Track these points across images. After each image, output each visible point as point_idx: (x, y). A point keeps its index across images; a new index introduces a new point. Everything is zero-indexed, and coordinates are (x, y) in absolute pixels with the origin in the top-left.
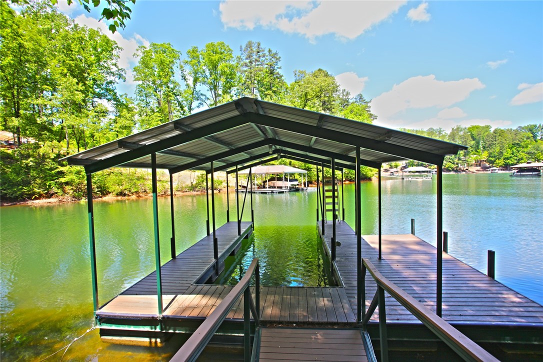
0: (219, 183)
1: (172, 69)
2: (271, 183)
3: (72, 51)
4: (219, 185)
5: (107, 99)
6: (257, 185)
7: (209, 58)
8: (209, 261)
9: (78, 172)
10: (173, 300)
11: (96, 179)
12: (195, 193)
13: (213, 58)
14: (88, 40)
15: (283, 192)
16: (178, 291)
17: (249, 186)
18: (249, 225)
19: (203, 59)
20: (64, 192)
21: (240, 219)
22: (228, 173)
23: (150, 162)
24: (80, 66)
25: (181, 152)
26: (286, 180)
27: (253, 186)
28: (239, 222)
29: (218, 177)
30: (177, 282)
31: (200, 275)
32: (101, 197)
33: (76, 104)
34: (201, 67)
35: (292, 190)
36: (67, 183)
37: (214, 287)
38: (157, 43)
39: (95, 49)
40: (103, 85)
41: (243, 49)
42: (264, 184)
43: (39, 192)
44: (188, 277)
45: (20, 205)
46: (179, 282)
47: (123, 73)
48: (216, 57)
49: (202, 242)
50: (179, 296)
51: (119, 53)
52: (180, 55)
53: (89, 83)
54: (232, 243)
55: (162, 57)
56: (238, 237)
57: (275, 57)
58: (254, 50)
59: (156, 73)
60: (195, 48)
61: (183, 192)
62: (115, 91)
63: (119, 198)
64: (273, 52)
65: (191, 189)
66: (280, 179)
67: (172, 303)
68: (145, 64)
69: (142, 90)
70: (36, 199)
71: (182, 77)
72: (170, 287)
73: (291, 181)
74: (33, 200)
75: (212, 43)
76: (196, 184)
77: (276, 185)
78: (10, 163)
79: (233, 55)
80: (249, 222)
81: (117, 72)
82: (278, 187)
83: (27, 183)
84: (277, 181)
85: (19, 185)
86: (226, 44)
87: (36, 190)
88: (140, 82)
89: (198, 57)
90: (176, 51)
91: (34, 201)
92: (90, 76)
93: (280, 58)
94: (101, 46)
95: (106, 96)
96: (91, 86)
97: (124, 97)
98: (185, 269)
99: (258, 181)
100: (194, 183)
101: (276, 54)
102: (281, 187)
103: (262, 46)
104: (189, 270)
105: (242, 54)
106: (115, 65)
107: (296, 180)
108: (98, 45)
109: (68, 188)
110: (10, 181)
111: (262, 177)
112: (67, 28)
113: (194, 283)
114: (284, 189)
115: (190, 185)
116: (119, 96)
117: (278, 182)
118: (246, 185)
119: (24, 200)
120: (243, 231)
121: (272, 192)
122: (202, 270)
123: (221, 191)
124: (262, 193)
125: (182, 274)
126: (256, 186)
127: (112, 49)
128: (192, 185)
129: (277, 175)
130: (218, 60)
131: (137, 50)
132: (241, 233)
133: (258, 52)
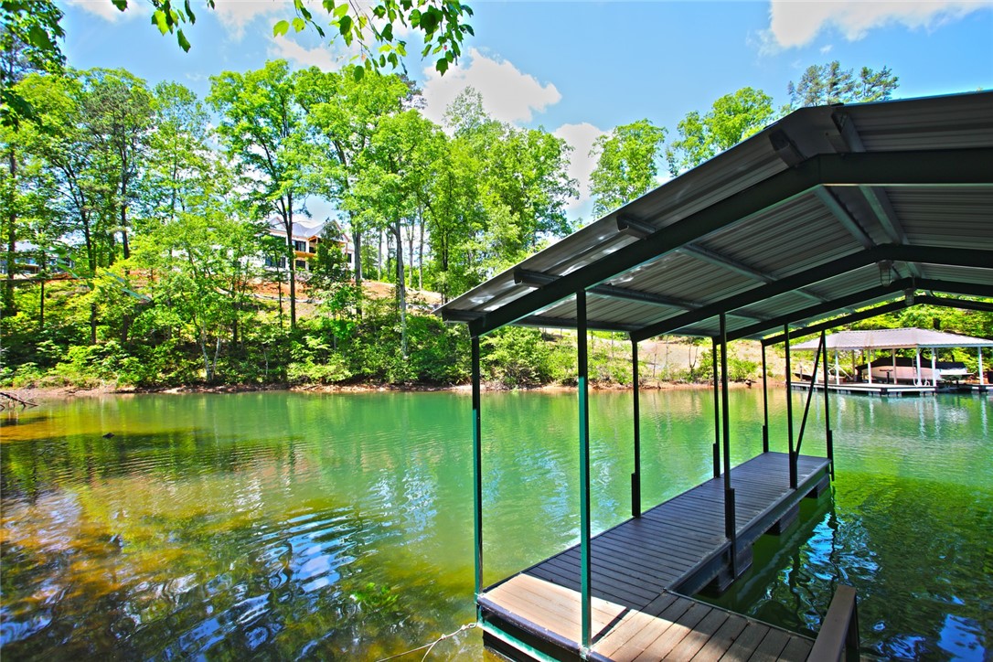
0: (749, 367)
1: (652, 162)
2: (882, 371)
3: (506, 168)
4: (748, 372)
5: (552, 231)
6: (841, 374)
7: (721, 126)
8: (713, 539)
9: (511, 346)
10: (619, 618)
11: (535, 356)
12: (698, 386)
13: (730, 124)
14: (527, 147)
15: (916, 394)
16: (632, 598)
17: (820, 376)
18: (820, 466)
19: (710, 131)
20: (493, 374)
21: (795, 450)
22: (765, 343)
23: (575, 314)
24: (516, 188)
25: (651, 294)
26: (926, 364)
27: (830, 377)
28: (793, 456)
29: (745, 355)
30: (634, 574)
31: (688, 570)
32: (540, 386)
33: (511, 244)
34: (705, 146)
35: (946, 389)
36: (496, 363)
37: (719, 615)
38: (624, 126)
39: (536, 158)
40: (547, 210)
41: (796, 88)
42: (860, 373)
43: (464, 375)
44: (659, 567)
45: (443, 392)
46: (638, 575)
47: (575, 186)
48: (737, 120)
49: (701, 492)
50: (633, 612)
51: (569, 156)
52: (664, 133)
53: (529, 210)
54: (774, 504)
55: (633, 146)
56: (791, 491)
57: (881, 83)
58: (824, 82)
59: (625, 175)
60: (693, 115)
61: (675, 383)
62: (564, 217)
63: (567, 389)
64: (874, 73)
65: (690, 379)
66: (906, 362)
67: (616, 626)
68: (606, 163)
69: (603, 208)
70: (460, 384)
71: (672, 172)
72: (616, 584)
73: (939, 366)
74: (458, 385)
75: (725, 97)
76: (701, 368)
77: (892, 375)
78: (437, 334)
79: (772, 108)
80: (820, 459)
81: (566, 187)
82: (900, 381)
83: (452, 361)
84: (897, 365)
85: (443, 364)
86: (756, 88)
87: (462, 372)
88: (600, 196)
89: (699, 130)
90: (658, 130)
91: (458, 387)
92: (530, 201)
93: (896, 80)
94: (545, 151)
95: (552, 226)
96: (532, 214)
97: (577, 223)
98: (656, 548)
99: (843, 366)
100: (697, 367)
101: (885, 74)
102: (910, 382)
103: (843, 69)
104: (666, 551)
105: (793, 99)
106: (564, 176)
107: (961, 365)
108: (541, 152)
109: (498, 370)
110: (435, 358)
111: (853, 357)
112: (501, 139)
113: (671, 588)
114: (918, 387)
115: (689, 370)
116: (570, 224)
117: (897, 368)
118: (811, 375)
119: (448, 385)
120: (803, 478)
121: (884, 391)
122: (693, 558)
123: (753, 385)
124: (854, 392)
125: (648, 557)
126: (838, 377)
127: (559, 152)
128: (692, 370)
129: (897, 351)
130: (741, 124)
131: (594, 145)
132: (799, 484)
133: (835, 84)
